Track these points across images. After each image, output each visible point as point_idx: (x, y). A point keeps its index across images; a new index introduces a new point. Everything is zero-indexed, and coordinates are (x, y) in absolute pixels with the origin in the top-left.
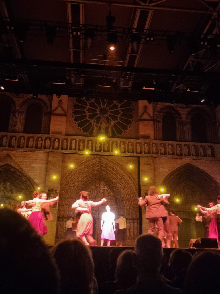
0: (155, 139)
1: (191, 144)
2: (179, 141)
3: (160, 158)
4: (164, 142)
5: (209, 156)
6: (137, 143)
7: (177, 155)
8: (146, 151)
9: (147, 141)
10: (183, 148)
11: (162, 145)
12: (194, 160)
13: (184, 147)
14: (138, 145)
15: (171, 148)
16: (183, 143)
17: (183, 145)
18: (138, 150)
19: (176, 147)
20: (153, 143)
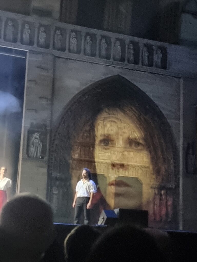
0: (61, 20)
1: (128, 38)
2: (107, 30)
3: (67, 59)
4: (78, 28)
5: (157, 66)
6: (25, 22)
7: (100, 56)
8: (42, 41)
9: (46, 21)
10: (113, 44)
11: (73, 34)
12: (130, 69)
13: (115, 43)
14: (27, 26)
15: (91, 42)
16: (113, 36)
17: (113, 40)
18: (26, 37)
19: (101, 40)
20: (58, 28)
